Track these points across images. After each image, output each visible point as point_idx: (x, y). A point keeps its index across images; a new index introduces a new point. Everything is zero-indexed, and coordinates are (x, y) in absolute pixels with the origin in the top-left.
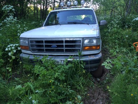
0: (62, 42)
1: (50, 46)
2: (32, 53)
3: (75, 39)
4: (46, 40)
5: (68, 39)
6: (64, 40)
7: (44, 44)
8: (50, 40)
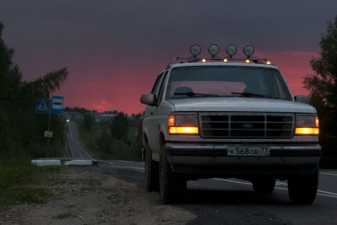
0: (262, 118)
1: (241, 126)
2: (202, 140)
3: (283, 115)
4: (233, 114)
5: (273, 115)
6: (265, 115)
7: (230, 122)
8: (241, 114)
